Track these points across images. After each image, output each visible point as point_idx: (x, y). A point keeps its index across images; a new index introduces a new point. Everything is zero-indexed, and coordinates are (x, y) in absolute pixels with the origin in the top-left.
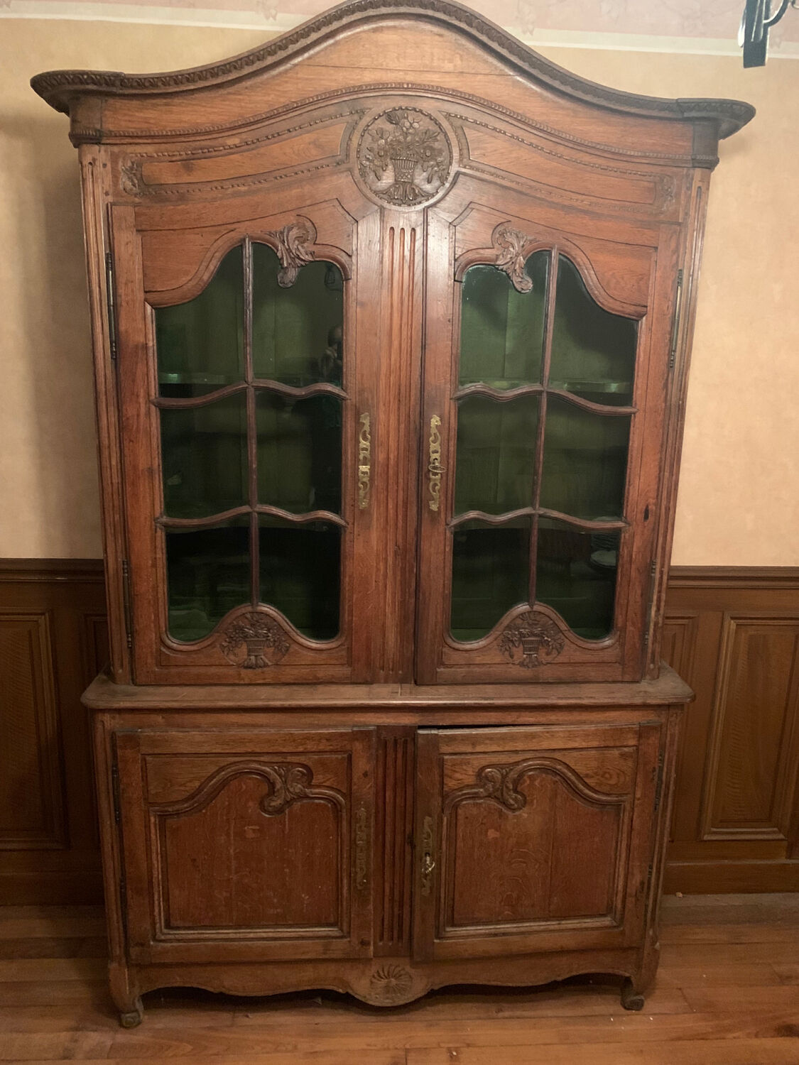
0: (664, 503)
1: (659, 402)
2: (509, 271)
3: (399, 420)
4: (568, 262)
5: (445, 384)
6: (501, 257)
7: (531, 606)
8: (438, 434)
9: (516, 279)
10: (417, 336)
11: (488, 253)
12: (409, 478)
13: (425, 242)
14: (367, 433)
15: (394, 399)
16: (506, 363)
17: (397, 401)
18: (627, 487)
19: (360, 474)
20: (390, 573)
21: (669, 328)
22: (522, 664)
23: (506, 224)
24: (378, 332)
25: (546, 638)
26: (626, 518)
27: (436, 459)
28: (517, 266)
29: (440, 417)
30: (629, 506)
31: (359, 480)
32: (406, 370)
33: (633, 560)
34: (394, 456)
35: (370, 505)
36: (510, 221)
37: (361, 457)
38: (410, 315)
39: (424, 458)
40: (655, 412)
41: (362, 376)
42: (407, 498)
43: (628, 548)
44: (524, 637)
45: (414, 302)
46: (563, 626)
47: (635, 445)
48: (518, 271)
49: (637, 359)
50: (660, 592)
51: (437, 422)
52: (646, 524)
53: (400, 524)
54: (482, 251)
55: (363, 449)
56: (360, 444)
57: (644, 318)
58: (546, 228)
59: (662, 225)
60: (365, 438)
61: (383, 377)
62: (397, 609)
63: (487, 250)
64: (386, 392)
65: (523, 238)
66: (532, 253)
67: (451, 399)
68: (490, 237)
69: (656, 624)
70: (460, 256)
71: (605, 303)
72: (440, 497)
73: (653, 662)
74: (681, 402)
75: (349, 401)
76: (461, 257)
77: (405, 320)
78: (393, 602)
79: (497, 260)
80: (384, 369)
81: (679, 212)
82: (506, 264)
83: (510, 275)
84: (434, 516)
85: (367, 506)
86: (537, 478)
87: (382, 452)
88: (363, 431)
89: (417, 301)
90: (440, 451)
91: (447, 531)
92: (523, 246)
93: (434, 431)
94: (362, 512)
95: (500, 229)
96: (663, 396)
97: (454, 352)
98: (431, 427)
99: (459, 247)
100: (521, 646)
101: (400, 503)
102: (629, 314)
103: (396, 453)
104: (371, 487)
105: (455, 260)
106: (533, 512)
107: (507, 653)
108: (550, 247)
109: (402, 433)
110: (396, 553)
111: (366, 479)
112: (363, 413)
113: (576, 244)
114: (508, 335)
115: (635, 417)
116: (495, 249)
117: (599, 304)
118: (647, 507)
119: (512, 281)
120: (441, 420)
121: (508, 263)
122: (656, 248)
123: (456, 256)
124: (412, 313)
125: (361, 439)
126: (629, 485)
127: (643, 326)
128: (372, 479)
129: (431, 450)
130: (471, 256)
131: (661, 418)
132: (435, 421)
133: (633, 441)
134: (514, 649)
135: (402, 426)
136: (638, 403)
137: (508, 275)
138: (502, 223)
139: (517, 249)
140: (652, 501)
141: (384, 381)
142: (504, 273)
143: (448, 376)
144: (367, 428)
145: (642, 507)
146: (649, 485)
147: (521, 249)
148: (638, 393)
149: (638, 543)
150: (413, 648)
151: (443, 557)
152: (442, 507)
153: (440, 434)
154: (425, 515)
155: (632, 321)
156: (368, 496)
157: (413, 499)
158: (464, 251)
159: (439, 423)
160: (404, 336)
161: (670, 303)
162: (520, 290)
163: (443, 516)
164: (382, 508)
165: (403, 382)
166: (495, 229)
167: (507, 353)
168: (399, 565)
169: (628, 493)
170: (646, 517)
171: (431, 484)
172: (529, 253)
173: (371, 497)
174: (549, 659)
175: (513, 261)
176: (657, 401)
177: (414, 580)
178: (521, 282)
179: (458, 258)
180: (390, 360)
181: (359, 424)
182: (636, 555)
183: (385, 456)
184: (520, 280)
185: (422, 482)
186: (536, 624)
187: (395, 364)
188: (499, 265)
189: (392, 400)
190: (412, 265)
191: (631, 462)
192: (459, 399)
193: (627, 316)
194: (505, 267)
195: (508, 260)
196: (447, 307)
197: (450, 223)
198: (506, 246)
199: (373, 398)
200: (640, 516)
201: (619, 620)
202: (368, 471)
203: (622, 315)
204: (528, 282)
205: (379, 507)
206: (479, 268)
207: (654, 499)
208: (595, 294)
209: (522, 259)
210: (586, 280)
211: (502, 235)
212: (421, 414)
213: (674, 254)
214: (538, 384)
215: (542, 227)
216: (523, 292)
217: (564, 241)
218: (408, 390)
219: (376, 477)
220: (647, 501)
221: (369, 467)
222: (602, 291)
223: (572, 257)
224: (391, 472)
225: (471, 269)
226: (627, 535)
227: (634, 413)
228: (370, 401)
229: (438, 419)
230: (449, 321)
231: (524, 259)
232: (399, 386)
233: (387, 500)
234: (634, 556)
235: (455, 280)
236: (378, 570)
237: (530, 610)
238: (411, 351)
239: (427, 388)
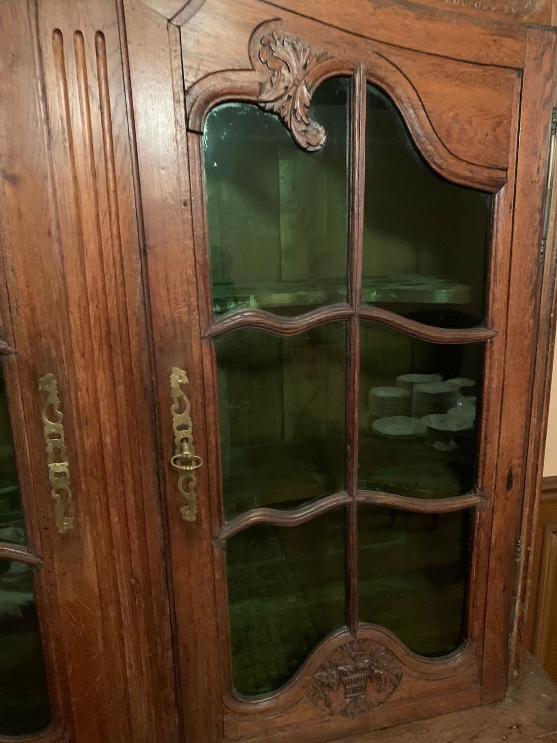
0: (531, 460)
1: (526, 318)
2: (284, 113)
3: (113, 379)
4: (383, 97)
5: (190, 313)
6: (268, 86)
7: (353, 632)
8: (185, 398)
9: (296, 127)
10: (130, 234)
11: (245, 80)
12: (143, 470)
13: (124, 56)
14: (56, 407)
15: (100, 344)
16: (283, 262)
17: (105, 348)
18: (482, 445)
19: (52, 478)
20: (127, 620)
21: (539, 203)
22: (344, 713)
23: (272, 25)
24: (53, 229)
25: (376, 671)
26: (482, 489)
27: (187, 439)
28: (298, 104)
29: (186, 369)
30: (486, 474)
31: (51, 488)
32: (117, 294)
33: (493, 545)
34: (112, 439)
35: (77, 524)
36: (278, 19)
37: (50, 449)
38: (112, 195)
39: (164, 440)
40: (520, 334)
41: (33, 309)
42: (143, 503)
43: (484, 530)
44: (346, 676)
45: (118, 173)
46: (400, 650)
47: (494, 386)
48: (299, 111)
49: (493, 253)
50: (525, 578)
51: (181, 378)
52: (509, 494)
53: (135, 545)
54: (232, 76)
55: (52, 436)
56: (45, 428)
57: (503, 190)
58: (344, 34)
59: (530, 30)
60: (53, 417)
61: (73, 308)
62: (144, 670)
63: (243, 74)
64: (83, 334)
65: (304, 51)
66: (320, 80)
67: (202, 338)
68: (245, 49)
69: (521, 620)
70: (194, 84)
71: (445, 166)
72: (198, 498)
73: (517, 667)
74: (552, 315)
75: (13, 356)
76: (197, 87)
77: (103, 205)
78: (138, 661)
79: (260, 93)
80: (75, 293)
81: (550, 12)
82: (276, 100)
83: (287, 119)
84: (191, 530)
85: (71, 527)
86: (352, 447)
87: (88, 436)
88: (47, 405)
89: (122, 170)
90: (190, 424)
91: (215, 549)
92: (305, 66)
93: (177, 393)
94: (66, 538)
95: (261, 33)
96: (531, 308)
97: (199, 257)
98: (171, 389)
99: (190, 68)
100: (342, 689)
101: (132, 513)
102: (481, 183)
103: (115, 433)
104: (75, 497)
105: (186, 92)
106: (349, 500)
107: (321, 703)
108: (352, 69)
109: (122, 400)
110: (132, 589)
111: (64, 484)
112: (43, 375)
113: (396, 63)
114: (282, 223)
115: (492, 342)
116: (257, 73)
117: (434, 166)
118: (511, 470)
119: (290, 130)
120: (188, 375)
121: (281, 97)
122: (520, 71)
123: (187, 85)
124: (115, 191)
125: (46, 420)
126: (486, 443)
127: (502, 202)
128: (75, 483)
129: (175, 426)
130: (214, 84)
131: (527, 342)
132: (178, 377)
133: (491, 379)
134: (331, 695)
135: (121, 388)
136: (496, 321)
137: (282, 119)
138: (266, 22)
139: (296, 72)
140: (516, 462)
141: (77, 315)
142: (276, 117)
143: (193, 299)
144: (55, 400)
145: (503, 472)
146: (513, 441)
147: (302, 72)
148: (496, 306)
149: (498, 522)
150: (177, 720)
151: (212, 588)
152: (203, 511)
153: (189, 397)
154: (177, 530)
155: (482, 195)
156: (72, 510)
157: (153, 504)
158: (201, 75)
159: (186, 380)
160: (105, 233)
161: (541, 162)
162: (304, 145)
163: (205, 525)
164: (100, 525)
165: (113, 314)
166: (255, 30)
167: (283, 247)
168: (140, 606)
169: (485, 455)
170: (509, 485)
171: (181, 479)
172: (317, 79)
173: (77, 511)
174: (382, 697)
175: (291, 93)
176: (524, 317)
177: (167, 624)
178: (305, 131)
179: (190, 88)
180: (85, 277)
181: (39, 395)
182: (496, 539)
183: (97, 440)
184: (304, 128)
185: (165, 479)
186: (362, 655)
187: (95, 282)
188: (266, 102)
189: (96, 346)
190: (105, 104)
191: (488, 410)
192: (216, 336)
193: (477, 186)
194: (276, 106)
195: (282, 92)
196: (179, 179)
197: (169, 21)
198: (276, 65)
199: (58, 348)
200: (501, 485)
201: (475, 626)
202: (66, 470)
203: (470, 184)
204: (318, 132)
205: (93, 522)
206: (230, 108)
207: (519, 458)
208: (427, 151)
209: (305, 90)
210: (411, 126)
211: (267, 45)
212: (153, 366)
213: (548, 79)
214: (345, 304)
215: (335, 32)
216: (311, 149)
217: (374, 58)
218: (124, 327)
219: (83, 479)
220: (510, 462)
221: (66, 464)
222: (438, 144)
223: (389, 86)
224: (109, 465)
225: (216, 109)
226: (484, 514)
227: (491, 338)
228: (54, 353)
229: (183, 373)
230: (185, 204)
231: (308, 91)
232: (107, 321)
233: (108, 509)
234: (493, 540)
235: (188, 130)
236: (105, 619)
237: (352, 639)
238: (122, 260)
239: (159, 323)
